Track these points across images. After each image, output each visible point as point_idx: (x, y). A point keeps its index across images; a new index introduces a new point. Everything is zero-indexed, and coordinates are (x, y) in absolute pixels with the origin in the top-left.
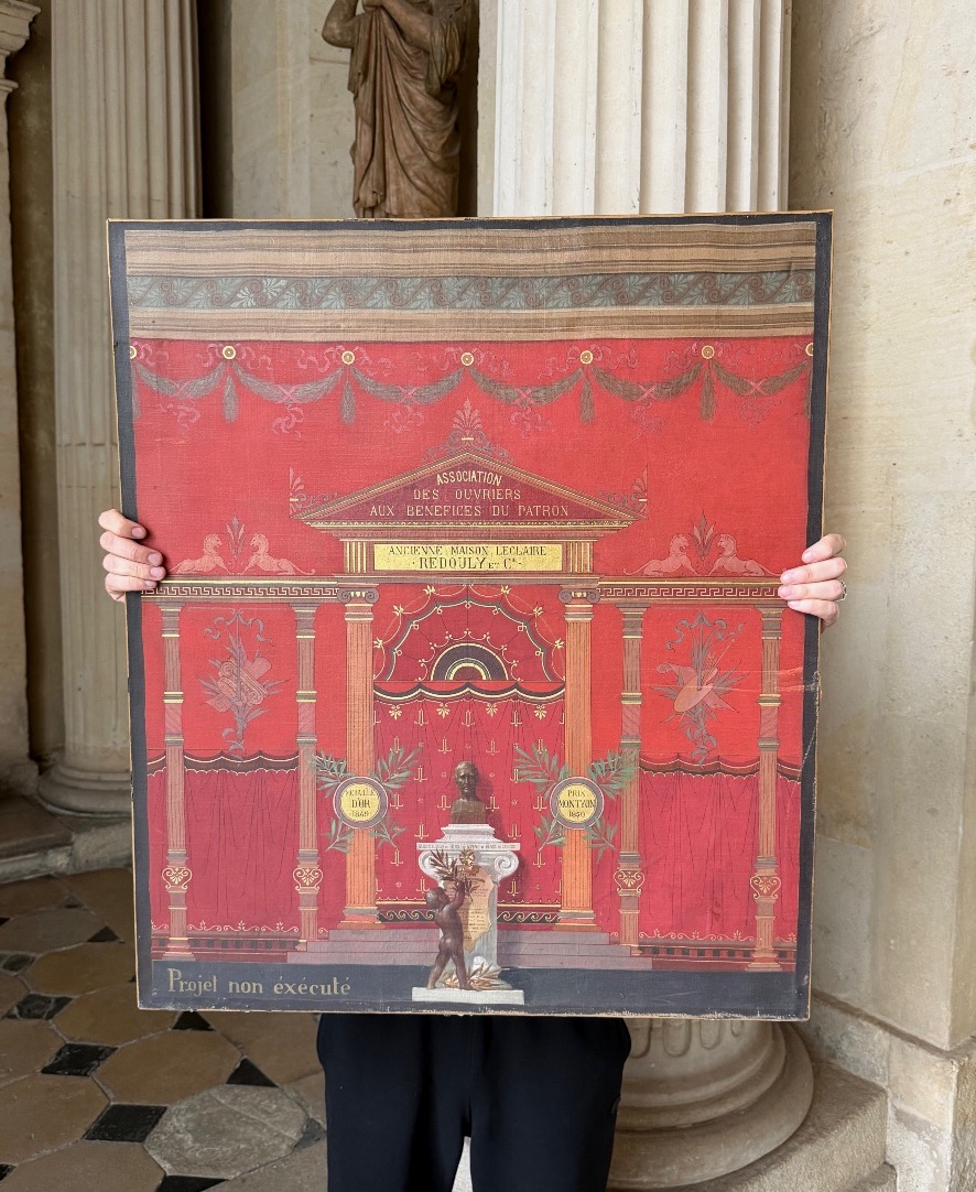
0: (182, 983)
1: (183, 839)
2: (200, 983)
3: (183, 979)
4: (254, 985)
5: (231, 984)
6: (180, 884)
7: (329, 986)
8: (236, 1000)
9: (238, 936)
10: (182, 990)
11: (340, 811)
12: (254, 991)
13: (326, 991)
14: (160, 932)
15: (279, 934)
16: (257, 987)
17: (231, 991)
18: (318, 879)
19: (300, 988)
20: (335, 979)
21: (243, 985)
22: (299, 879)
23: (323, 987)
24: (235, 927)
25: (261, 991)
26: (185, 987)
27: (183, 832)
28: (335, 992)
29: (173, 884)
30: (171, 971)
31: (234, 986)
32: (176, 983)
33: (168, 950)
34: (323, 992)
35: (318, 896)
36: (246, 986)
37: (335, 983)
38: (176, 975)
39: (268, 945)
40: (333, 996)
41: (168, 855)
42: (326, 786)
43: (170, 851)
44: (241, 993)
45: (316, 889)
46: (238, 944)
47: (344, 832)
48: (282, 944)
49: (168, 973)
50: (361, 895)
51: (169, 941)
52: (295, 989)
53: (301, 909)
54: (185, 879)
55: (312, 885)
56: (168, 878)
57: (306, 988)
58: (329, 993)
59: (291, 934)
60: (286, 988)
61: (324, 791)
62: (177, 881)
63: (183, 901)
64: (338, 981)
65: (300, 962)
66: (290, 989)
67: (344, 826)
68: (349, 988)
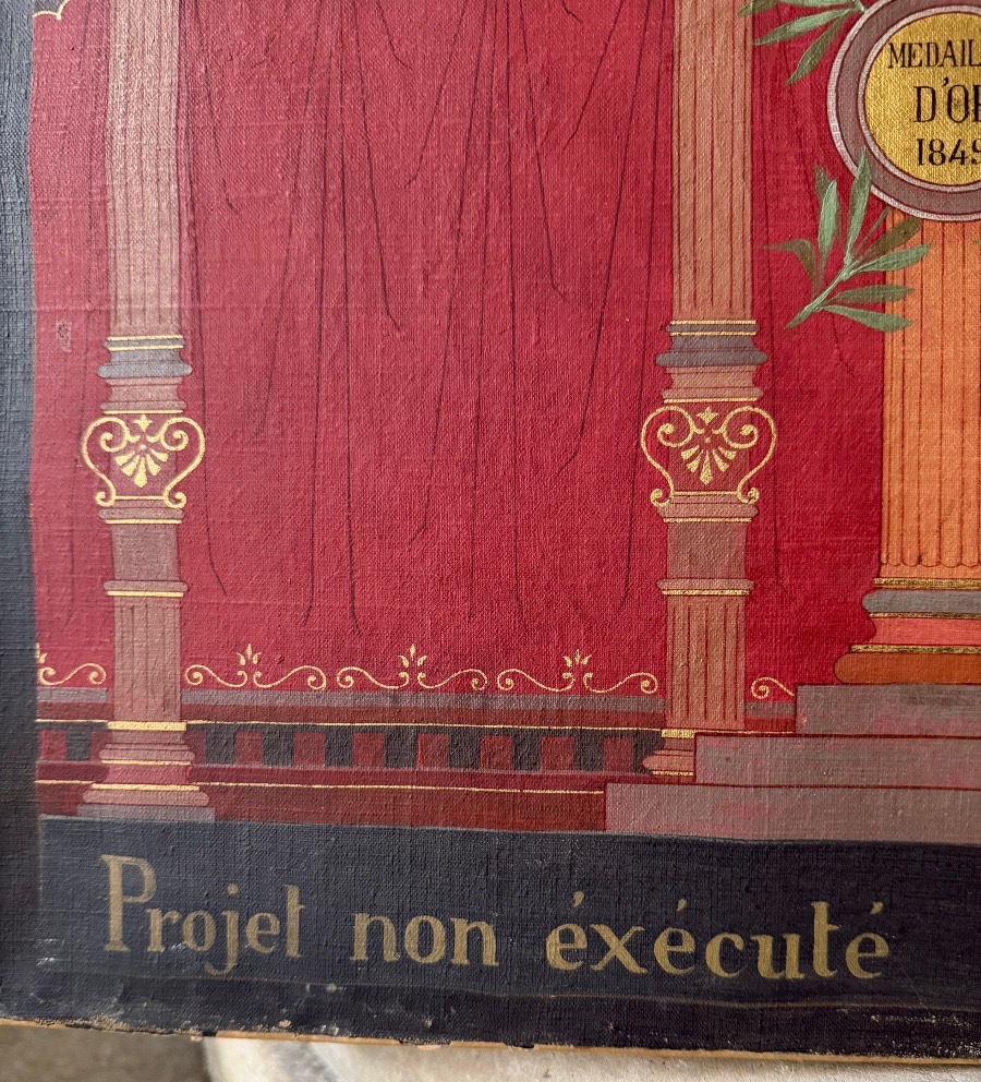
0: (156, 920)
1: (170, 286)
2: (232, 918)
3: (163, 901)
4: (462, 927)
5: (362, 922)
6: (155, 484)
7: (793, 942)
8: (379, 996)
9: (399, 714)
10: (156, 946)
11: (859, 136)
12: (461, 958)
13: (779, 960)
14: (67, 696)
15: (572, 703)
16: (475, 939)
17: (360, 954)
18: (754, 455)
19: (661, 948)
20: (821, 909)
21: (413, 926)
22: (664, 455)
23: (765, 944)
24: (387, 670)
25: (489, 958)
26: (171, 933)
27: (170, 258)
28: (821, 967)
29: (125, 484)
30: (115, 864)
31: (375, 932)
32: (135, 918)
33: (101, 774)
34: (765, 967)
35: (752, 529)
36: (426, 934)
37: (822, 926)
38: (132, 886)
39: (524, 749)
40: (812, 988)
41: (107, 357)
42: (801, 25)
43: (118, 345)
44: (405, 959)
45: (744, 501)
46: (394, 746)
47: (876, 234)
48: (586, 748)
49: (105, 869)
50: (952, 524)
51: (105, 738)
52: (641, 950)
53: (673, 589)
54: (179, 460)
55: (723, 482)
56: (106, 461)
57: (688, 945)
58: (793, 971)
59: (629, 704)
60: (598, 946)
61: (788, 51)
62: (138, 469)
63: (167, 561)
64: (832, 919)
65: (661, 828)
66: (617, 948)
67: (875, 206)
68: (882, 949)
